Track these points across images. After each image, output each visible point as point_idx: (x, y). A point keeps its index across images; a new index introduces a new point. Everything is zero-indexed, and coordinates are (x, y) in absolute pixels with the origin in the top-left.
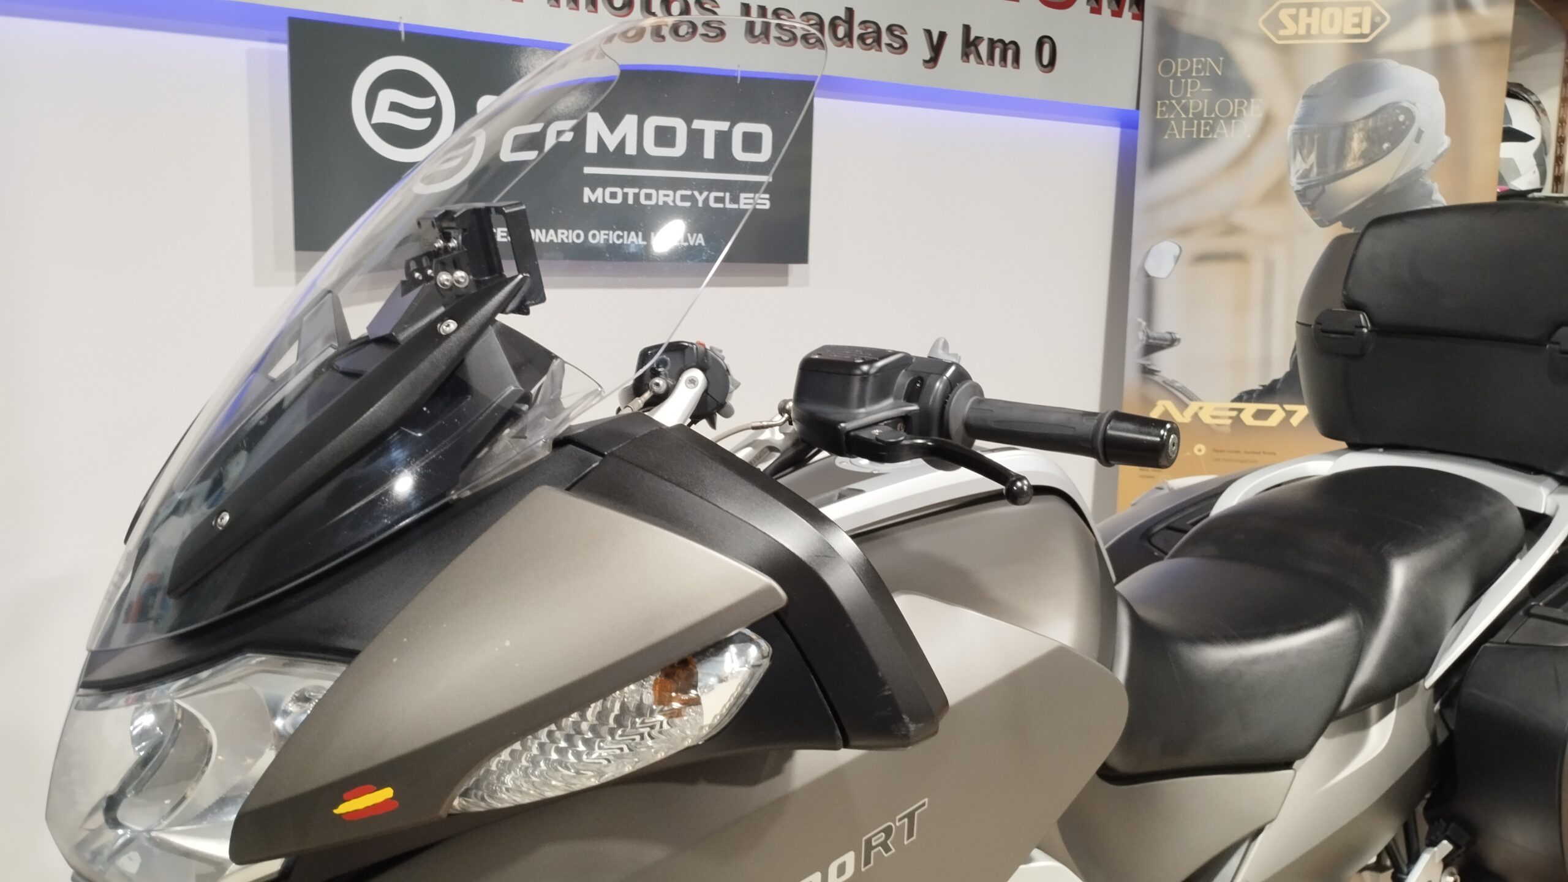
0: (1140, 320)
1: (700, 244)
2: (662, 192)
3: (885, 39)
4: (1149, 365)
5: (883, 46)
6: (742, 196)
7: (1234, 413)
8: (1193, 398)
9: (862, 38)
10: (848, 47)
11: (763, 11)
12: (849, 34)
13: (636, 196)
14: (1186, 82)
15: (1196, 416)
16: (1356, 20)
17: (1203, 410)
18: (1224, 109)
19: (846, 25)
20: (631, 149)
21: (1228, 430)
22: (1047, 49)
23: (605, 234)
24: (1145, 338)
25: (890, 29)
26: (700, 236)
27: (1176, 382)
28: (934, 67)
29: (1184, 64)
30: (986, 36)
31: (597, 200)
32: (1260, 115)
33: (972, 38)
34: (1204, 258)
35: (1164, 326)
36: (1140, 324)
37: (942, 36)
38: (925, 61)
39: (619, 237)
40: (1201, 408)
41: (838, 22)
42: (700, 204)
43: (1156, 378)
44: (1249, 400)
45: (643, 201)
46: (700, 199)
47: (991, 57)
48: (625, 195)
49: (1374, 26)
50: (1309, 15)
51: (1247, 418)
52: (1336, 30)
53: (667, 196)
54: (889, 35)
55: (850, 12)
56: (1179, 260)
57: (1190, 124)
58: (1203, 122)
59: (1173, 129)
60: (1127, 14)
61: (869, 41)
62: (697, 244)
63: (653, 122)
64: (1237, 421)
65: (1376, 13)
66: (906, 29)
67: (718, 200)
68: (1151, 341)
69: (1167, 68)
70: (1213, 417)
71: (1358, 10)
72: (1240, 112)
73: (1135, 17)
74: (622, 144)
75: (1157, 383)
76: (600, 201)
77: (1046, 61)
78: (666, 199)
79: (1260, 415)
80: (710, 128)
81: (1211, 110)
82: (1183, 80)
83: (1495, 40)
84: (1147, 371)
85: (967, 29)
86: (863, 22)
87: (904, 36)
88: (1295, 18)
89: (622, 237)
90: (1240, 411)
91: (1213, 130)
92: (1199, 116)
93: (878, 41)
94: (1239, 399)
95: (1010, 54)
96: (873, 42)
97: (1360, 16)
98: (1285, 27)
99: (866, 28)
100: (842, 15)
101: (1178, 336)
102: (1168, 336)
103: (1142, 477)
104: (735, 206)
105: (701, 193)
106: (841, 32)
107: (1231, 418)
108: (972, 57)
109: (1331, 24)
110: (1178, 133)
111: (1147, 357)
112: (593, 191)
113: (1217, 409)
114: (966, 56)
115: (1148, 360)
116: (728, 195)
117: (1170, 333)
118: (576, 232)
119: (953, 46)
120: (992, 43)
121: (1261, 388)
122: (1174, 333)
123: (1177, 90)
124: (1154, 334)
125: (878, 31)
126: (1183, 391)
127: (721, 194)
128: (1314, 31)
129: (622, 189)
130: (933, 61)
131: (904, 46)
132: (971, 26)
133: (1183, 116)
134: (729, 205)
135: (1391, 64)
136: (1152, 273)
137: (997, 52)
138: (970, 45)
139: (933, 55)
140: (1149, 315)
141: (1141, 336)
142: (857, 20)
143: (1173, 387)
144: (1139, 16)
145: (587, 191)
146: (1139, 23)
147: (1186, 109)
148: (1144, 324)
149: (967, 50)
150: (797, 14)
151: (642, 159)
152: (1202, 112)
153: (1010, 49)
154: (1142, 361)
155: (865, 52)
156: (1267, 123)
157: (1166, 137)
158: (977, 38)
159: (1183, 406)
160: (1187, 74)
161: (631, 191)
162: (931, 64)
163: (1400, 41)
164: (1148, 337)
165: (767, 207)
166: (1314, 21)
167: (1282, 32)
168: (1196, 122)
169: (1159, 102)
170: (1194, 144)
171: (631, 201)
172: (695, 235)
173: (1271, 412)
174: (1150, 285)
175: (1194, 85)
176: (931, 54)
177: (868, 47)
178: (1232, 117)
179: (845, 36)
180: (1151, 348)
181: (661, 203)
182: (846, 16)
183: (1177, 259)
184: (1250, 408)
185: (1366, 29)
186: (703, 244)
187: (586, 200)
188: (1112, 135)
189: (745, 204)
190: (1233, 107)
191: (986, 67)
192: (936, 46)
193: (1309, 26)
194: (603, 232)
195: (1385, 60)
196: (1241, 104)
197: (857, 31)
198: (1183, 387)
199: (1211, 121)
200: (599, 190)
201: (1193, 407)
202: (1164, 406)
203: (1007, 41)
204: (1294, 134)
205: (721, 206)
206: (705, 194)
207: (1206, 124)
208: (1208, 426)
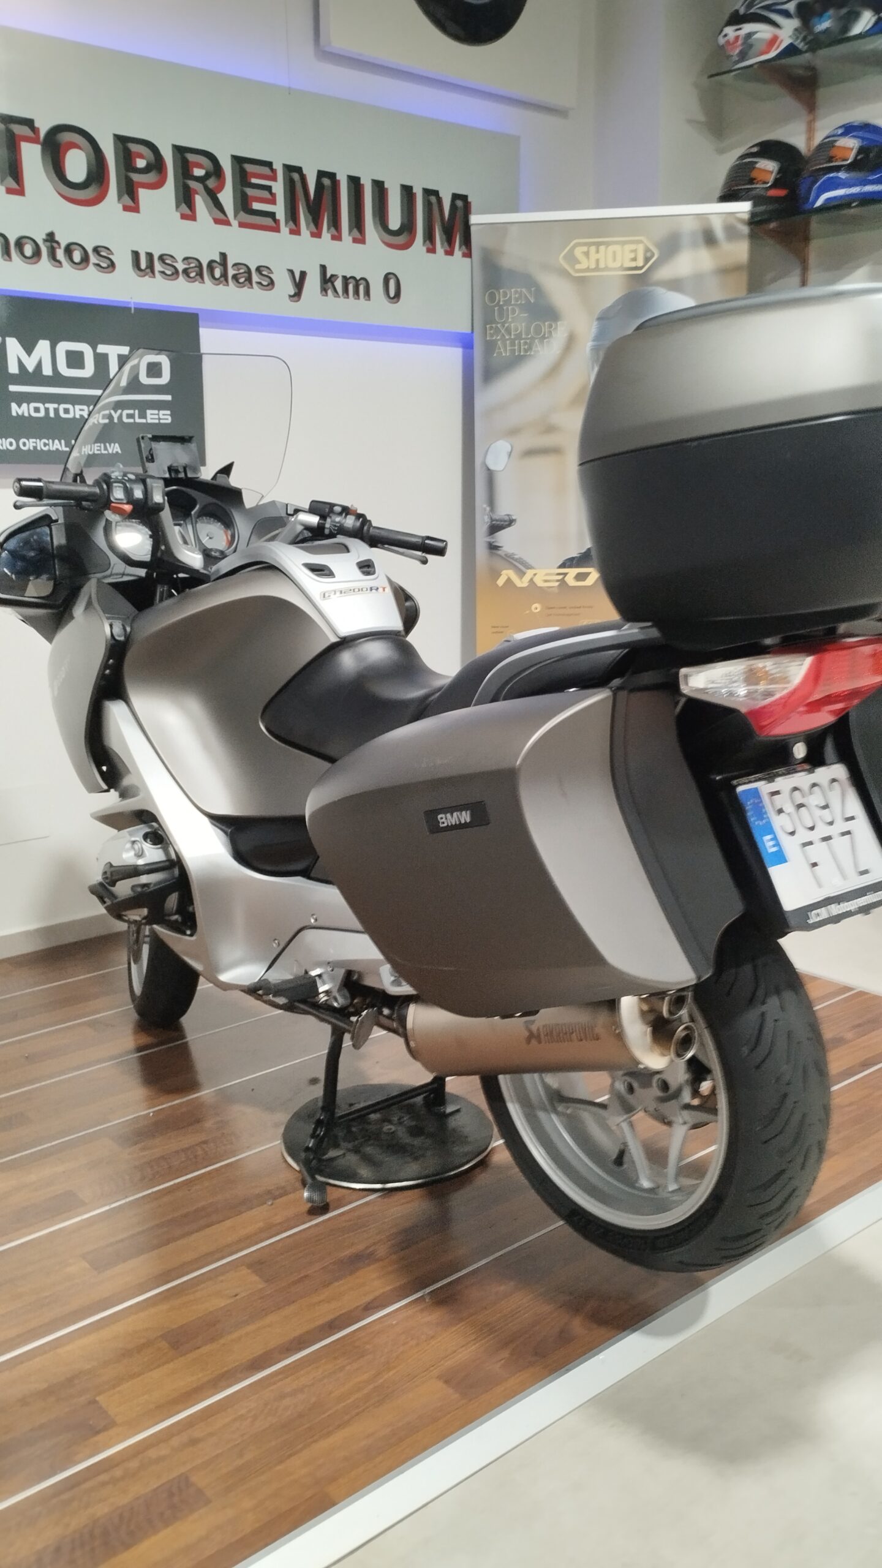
0: (485, 506)
1: (117, 452)
2: (77, 407)
3: (255, 278)
4: (493, 542)
5: (254, 285)
6: (149, 412)
7: (560, 577)
8: (529, 567)
9: (235, 277)
10: (224, 285)
11: (150, 256)
12: (224, 275)
13: (56, 411)
14: (508, 309)
15: (531, 580)
16: (632, 255)
17: (536, 576)
18: (538, 330)
19: (222, 268)
20: (47, 371)
21: (556, 590)
22: (392, 283)
23: (33, 442)
24: (490, 521)
25: (258, 269)
26: (117, 445)
27: (515, 555)
28: (298, 301)
29: (505, 294)
30: (340, 274)
31: (23, 414)
32: (566, 335)
33: (328, 276)
34: (530, 453)
35: (503, 510)
36: (485, 509)
37: (303, 274)
38: (290, 296)
39: (45, 444)
40: (535, 575)
41: (215, 265)
42: (116, 420)
43: (499, 552)
44: (570, 567)
45: (62, 414)
46: (116, 416)
47: (346, 291)
48: (47, 410)
49: (647, 260)
50: (597, 252)
51: (570, 580)
52: (618, 264)
53: (83, 410)
54: (258, 274)
55: (223, 256)
56: (511, 456)
57: (512, 344)
58: (522, 341)
59: (500, 349)
60: (458, 253)
61: (242, 280)
62: (114, 452)
63: (63, 347)
64: (563, 582)
65: (647, 250)
66: (271, 268)
67: (129, 416)
68: (494, 522)
69: (492, 297)
70: (546, 581)
71: (633, 247)
72: (550, 332)
73: (465, 255)
74: (39, 365)
75: (500, 556)
76: (26, 414)
77: (392, 293)
78: (82, 413)
79: (581, 577)
80: (113, 351)
81: (528, 333)
82: (505, 308)
83: (736, 269)
84: (493, 547)
85: (323, 268)
86: (235, 265)
87: (271, 275)
88: (587, 254)
89: (48, 445)
90: (565, 574)
91: (530, 349)
92: (519, 336)
93: (249, 279)
94: (563, 566)
95: (361, 288)
96: (246, 280)
97: (635, 251)
98: (579, 263)
99: (239, 270)
100: (218, 259)
101: (514, 518)
102: (507, 518)
103: (494, 633)
104: (143, 421)
105: (116, 412)
106: (218, 273)
107: (558, 581)
108: (330, 292)
109: (614, 260)
110: (504, 351)
111: (492, 536)
112: (19, 406)
113: (547, 574)
114: (324, 290)
115: (493, 538)
116: (137, 411)
117: (508, 515)
118: (9, 440)
119: (313, 282)
120: (346, 280)
121: (579, 555)
122: (511, 515)
123: (501, 315)
124: (495, 517)
125: (249, 271)
126: (521, 561)
127: (131, 412)
128: (602, 265)
129: (44, 405)
130: (297, 295)
131: (272, 283)
132: (327, 266)
133: (507, 337)
134: (138, 420)
135: (661, 291)
136: (492, 467)
137: (351, 287)
138: (327, 281)
139: (297, 291)
140: (491, 501)
141: (487, 519)
142: (230, 265)
143: (513, 559)
144: (468, 254)
145: (14, 406)
146: (468, 260)
147: (509, 332)
148: (488, 509)
149: (325, 286)
150: (179, 258)
151: (57, 379)
152: (521, 332)
153: (361, 284)
154: (488, 539)
155: (241, 289)
156: (571, 341)
157: (495, 355)
158: (332, 276)
159: (521, 574)
160: (508, 302)
161: (52, 406)
162: (296, 298)
163: (665, 272)
164: (492, 520)
165: (169, 421)
166: (601, 255)
167: (578, 267)
168: (516, 342)
169: (488, 326)
170: (516, 361)
171: (52, 415)
172: (112, 445)
173: (588, 574)
174: (490, 476)
175: (514, 311)
176: (295, 290)
177: (241, 285)
178: (544, 337)
179: (221, 276)
180: (495, 528)
181: (78, 416)
182: (220, 260)
183: (510, 454)
184: (573, 572)
185: (640, 263)
186: (120, 452)
187: (14, 414)
188: (456, 354)
189: (152, 419)
190: (545, 328)
191: (342, 300)
192: (299, 284)
193: (597, 261)
194: (31, 440)
195: (653, 288)
196: (550, 326)
197: (231, 272)
198: (520, 558)
199: (528, 341)
200: (25, 405)
201: (529, 574)
202: (507, 575)
203: (358, 278)
204: (592, 349)
205: (131, 421)
206: (119, 411)
207: (525, 343)
208: (541, 588)
